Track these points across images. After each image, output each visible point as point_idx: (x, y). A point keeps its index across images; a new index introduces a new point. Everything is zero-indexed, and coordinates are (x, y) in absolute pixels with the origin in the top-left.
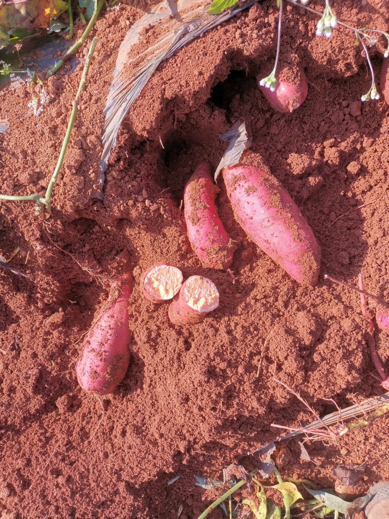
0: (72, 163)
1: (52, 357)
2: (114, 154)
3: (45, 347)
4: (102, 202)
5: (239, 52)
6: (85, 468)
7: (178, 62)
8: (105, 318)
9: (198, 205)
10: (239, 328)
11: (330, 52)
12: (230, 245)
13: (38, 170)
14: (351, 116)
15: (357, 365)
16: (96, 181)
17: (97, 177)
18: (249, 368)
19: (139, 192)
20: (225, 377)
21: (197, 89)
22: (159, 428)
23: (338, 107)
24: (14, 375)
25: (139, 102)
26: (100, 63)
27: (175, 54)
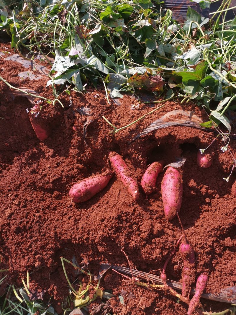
0: (131, 128)
1: (67, 176)
2: (144, 136)
3: (68, 171)
4: (128, 145)
5: (200, 139)
6: (47, 217)
7: (182, 128)
8: (97, 178)
9: (154, 169)
10: (138, 212)
11: (224, 160)
12: (153, 188)
13: (119, 122)
14: (218, 184)
15: (164, 254)
16: (132, 138)
17: (133, 138)
18: (131, 227)
19: (140, 152)
20: (122, 223)
21: (181, 138)
22: (83, 225)
23: (216, 178)
24: (50, 172)
25: (163, 129)
26: (160, 111)
27: (182, 126)
